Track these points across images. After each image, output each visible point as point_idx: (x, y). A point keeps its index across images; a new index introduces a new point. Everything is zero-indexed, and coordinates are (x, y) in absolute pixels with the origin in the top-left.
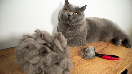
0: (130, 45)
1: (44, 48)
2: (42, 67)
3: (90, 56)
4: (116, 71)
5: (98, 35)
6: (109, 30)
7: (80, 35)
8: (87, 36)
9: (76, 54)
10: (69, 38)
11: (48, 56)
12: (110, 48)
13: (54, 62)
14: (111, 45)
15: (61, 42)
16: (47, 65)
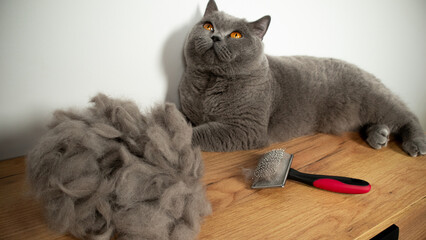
0: (417, 144)
1: (117, 151)
2: (106, 209)
3: (269, 179)
4: (353, 231)
5: (308, 115)
6: (344, 96)
7: (247, 113)
8: (271, 118)
9: (229, 174)
10: (211, 123)
11: (124, 174)
12: (347, 155)
13: (144, 196)
14: (352, 145)
15: (172, 134)
16: (121, 202)
